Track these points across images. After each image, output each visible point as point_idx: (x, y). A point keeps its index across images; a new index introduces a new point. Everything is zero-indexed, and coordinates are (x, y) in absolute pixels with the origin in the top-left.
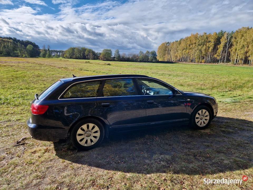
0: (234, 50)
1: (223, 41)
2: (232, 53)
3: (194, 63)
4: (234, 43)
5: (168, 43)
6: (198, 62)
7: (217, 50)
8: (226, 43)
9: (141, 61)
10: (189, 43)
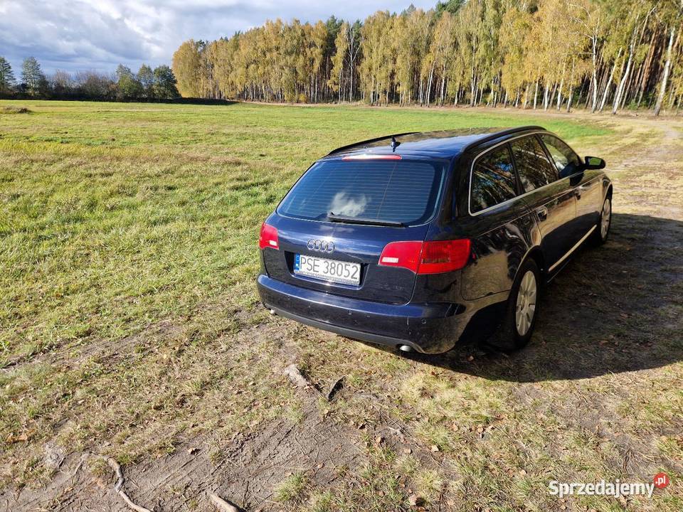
0: (366, 71)
1: (341, 46)
2: (363, 77)
3: (282, 104)
4: (366, 53)
5: (201, 43)
6: (291, 100)
7: (332, 68)
8: (348, 51)
9: (126, 99)
10: (261, 45)
